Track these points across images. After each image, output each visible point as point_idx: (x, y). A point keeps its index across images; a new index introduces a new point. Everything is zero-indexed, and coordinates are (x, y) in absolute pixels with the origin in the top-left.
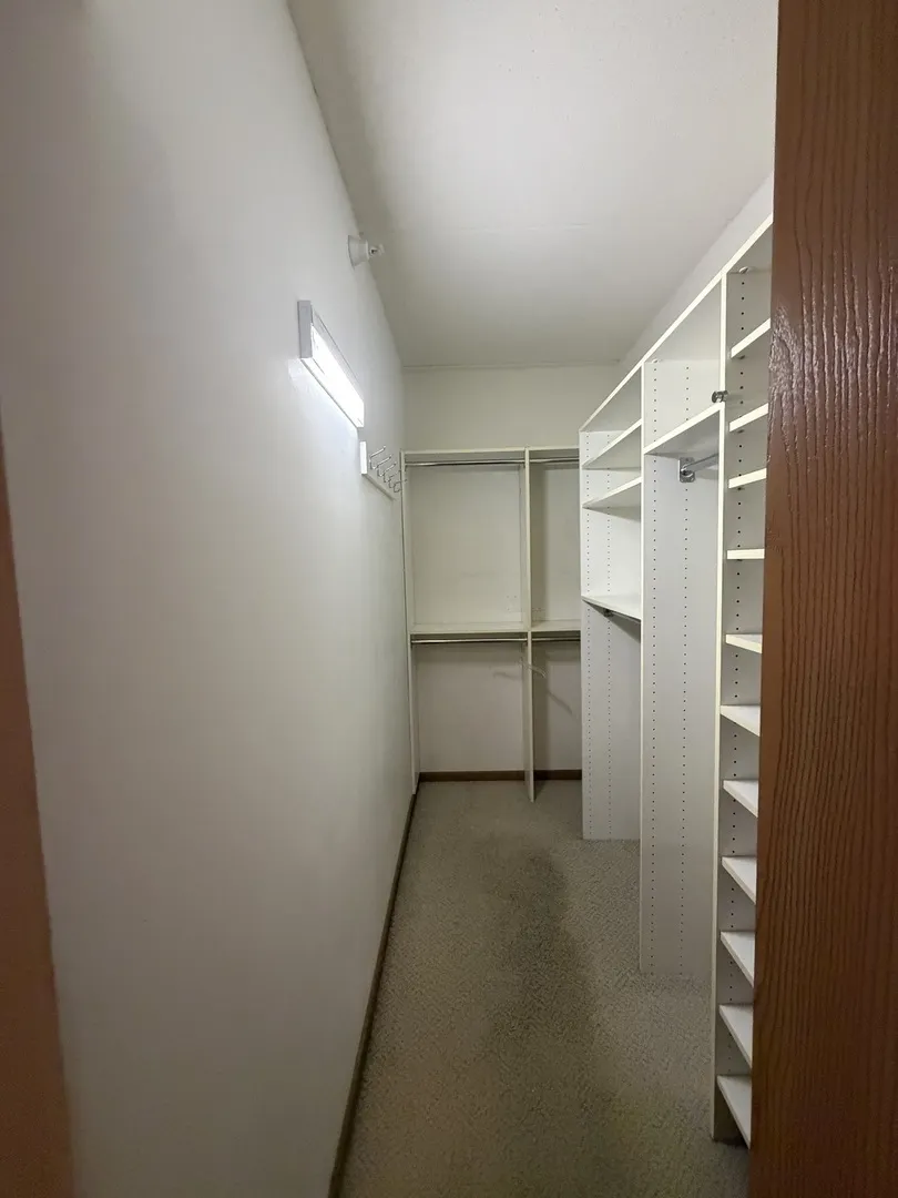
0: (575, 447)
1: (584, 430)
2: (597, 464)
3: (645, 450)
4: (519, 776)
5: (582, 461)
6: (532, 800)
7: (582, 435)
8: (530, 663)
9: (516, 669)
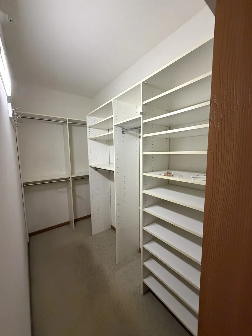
0: (85, 121)
1: (89, 116)
2: (94, 127)
3: (114, 124)
4: (68, 223)
5: (88, 125)
6: (74, 229)
7: (87, 117)
8: (71, 187)
9: (65, 189)
